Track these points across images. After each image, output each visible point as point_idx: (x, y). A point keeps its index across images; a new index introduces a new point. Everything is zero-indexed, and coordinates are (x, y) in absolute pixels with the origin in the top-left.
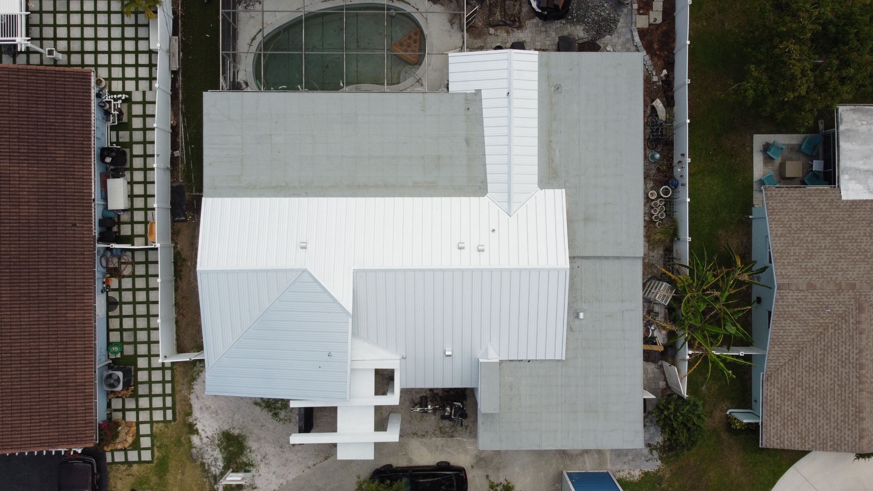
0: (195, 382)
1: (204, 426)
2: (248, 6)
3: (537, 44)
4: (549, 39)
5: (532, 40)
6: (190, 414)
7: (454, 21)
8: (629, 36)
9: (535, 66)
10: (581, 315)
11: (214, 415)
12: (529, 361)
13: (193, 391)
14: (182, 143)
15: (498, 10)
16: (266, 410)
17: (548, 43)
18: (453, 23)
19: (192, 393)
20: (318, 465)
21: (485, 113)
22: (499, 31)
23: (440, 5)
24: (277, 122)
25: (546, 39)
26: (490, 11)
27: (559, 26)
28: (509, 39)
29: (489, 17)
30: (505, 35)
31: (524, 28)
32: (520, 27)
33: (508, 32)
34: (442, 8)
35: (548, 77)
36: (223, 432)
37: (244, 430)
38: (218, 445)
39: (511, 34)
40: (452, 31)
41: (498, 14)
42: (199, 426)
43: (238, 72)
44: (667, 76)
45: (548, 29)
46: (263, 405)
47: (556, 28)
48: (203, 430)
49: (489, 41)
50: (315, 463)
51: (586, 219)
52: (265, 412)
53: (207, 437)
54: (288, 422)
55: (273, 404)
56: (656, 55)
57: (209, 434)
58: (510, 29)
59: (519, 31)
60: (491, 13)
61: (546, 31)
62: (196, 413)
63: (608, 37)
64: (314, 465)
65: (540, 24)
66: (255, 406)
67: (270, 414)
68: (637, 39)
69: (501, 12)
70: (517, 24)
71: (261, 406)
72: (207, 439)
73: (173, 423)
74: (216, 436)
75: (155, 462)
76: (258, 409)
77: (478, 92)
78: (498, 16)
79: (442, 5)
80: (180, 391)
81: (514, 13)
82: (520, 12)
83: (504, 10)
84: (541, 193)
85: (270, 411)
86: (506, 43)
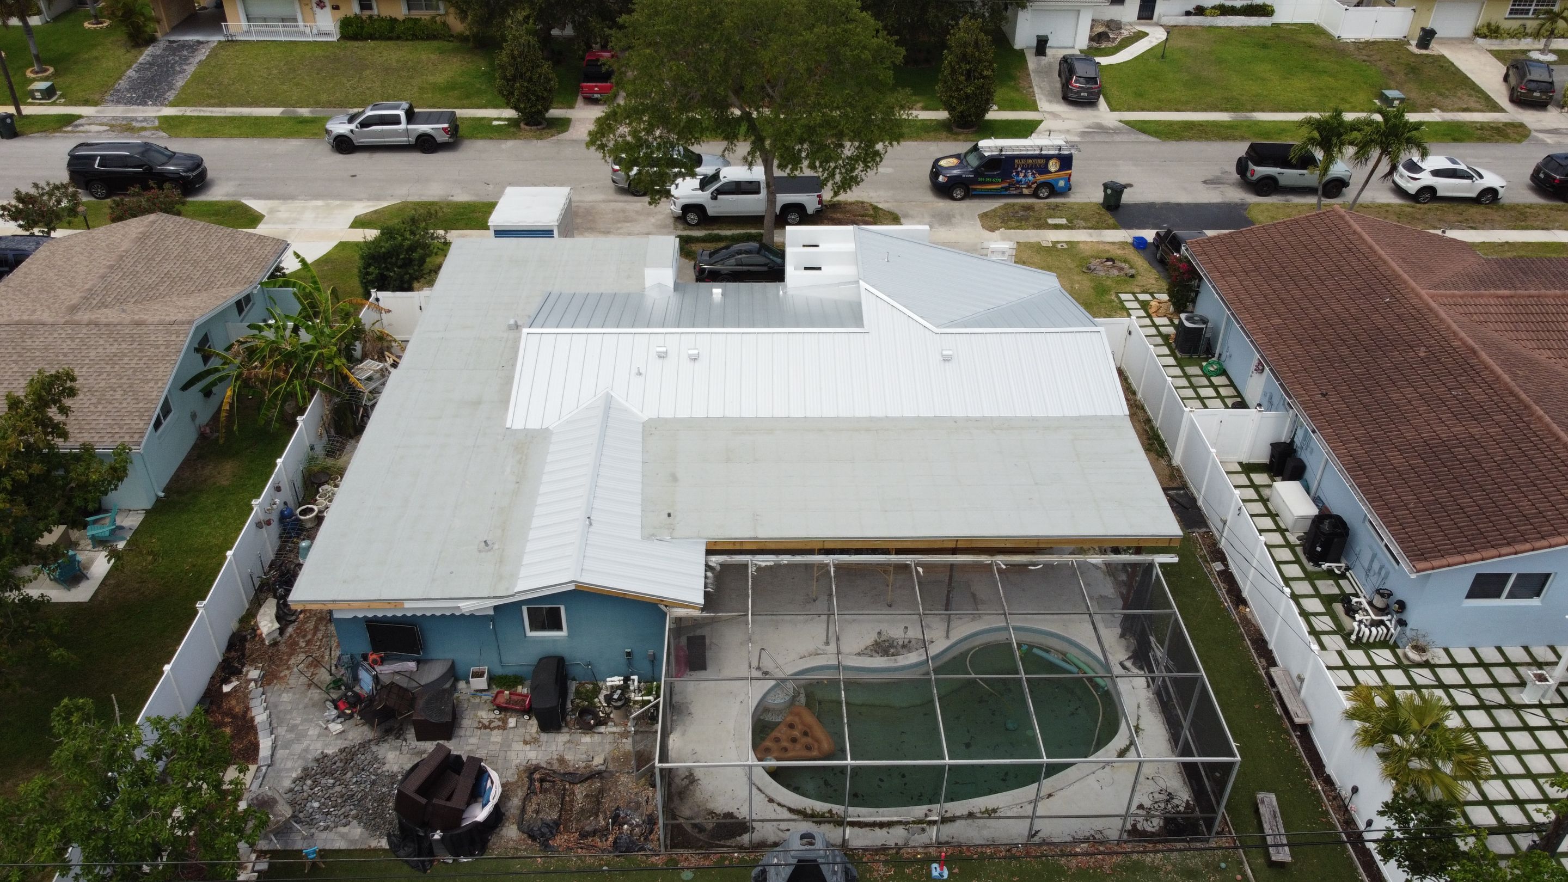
3: (499, 739)
5: (510, 746)
7: (686, 782)
8: (280, 753)
15: (577, 806)
17: (473, 740)
18: (686, 777)
21: (638, 511)
23: (718, 811)
25: (475, 748)
26: (599, 803)
28: (561, 748)
29: (601, 791)
30: (569, 757)
31: (522, 768)
32: (531, 770)
33: (562, 760)
34: (711, 806)
35: (501, 562)
39: (555, 757)
41: (579, 797)
44: (226, 681)
49: (607, 746)
56: (234, 717)
58: (556, 766)
59: (534, 762)
60: (596, 798)
63: (329, 751)
68: (265, 744)
69: (572, 801)
70: (537, 776)
75: (1114, 293)
78: (580, 792)
79: (712, 813)
81: (541, 796)
82: (526, 799)
83: (565, 807)
86: (570, 741)
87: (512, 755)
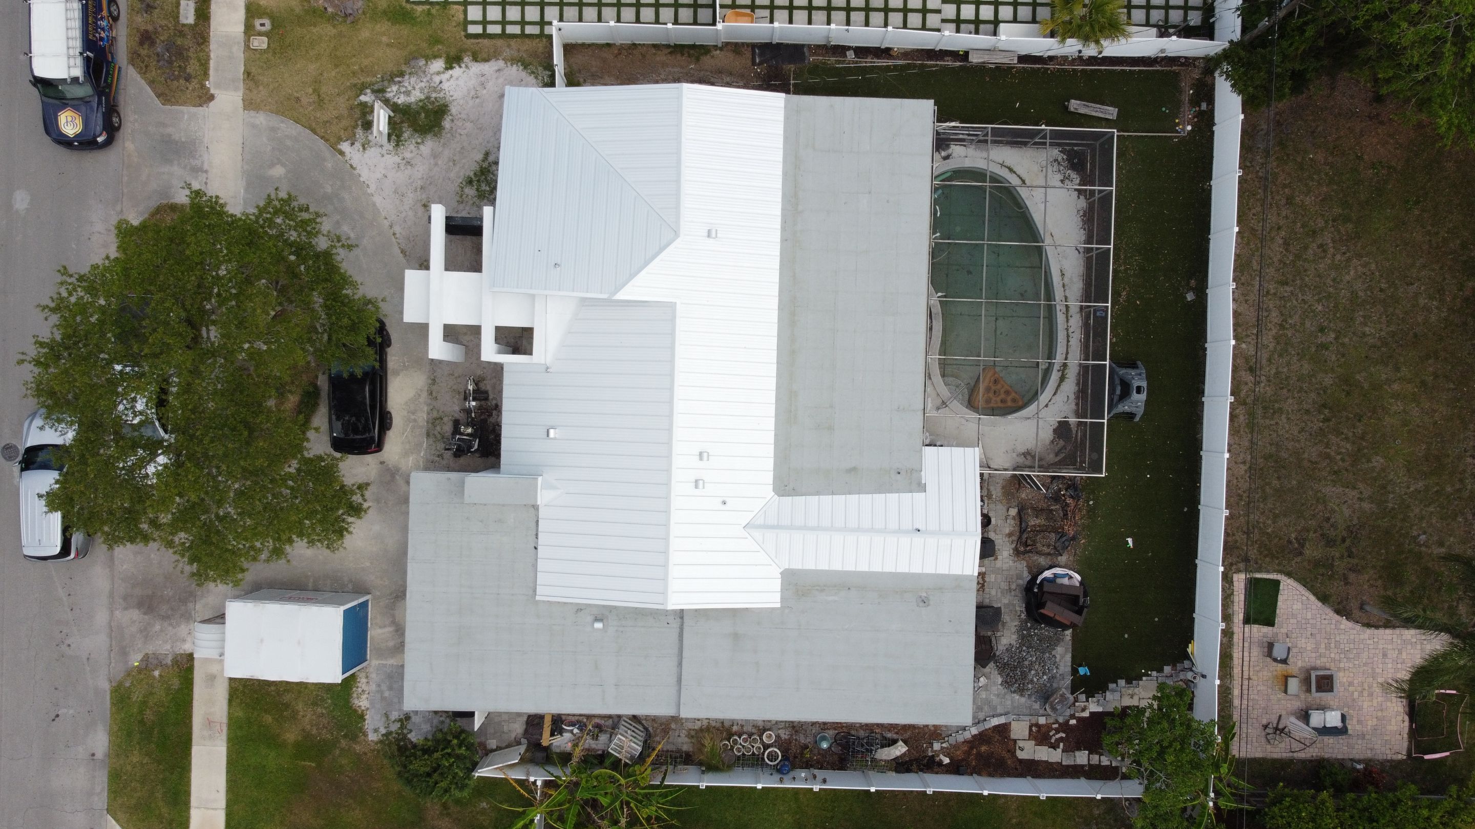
0: (521, 68)
1: (457, 79)
2: (1059, 163)
3: (993, 576)
4: (999, 594)
5: (999, 569)
6: (475, 59)
7: (1029, 457)
8: (999, 711)
9: (956, 571)
10: (598, 625)
11: (473, 93)
12: (536, 548)
13: (509, 64)
14: (866, 62)
15: (1043, 522)
16: (478, 169)
17: (993, 592)
18: (1025, 457)
19: (506, 63)
20: (394, 240)
21: (893, 497)
22: (1013, 522)
23: (1052, 438)
24: (888, 202)
25: (999, 590)
26: (1042, 510)
27: (1018, 609)
28: (1000, 537)
29: (1034, 509)
30: (1007, 531)
31: (1016, 559)
32: (1017, 553)
33: (1010, 535)
34: (1048, 442)
35: (941, 589)
36: (447, 106)
37: (449, 135)
38: (428, 98)
39: (1007, 539)
40: (1014, 455)
41: (1038, 522)
42: (457, 71)
43: (965, 146)
44: (940, 763)
45: (1013, 593)
46: (485, 165)
47: (1014, 605)
48: (451, 76)
49: (998, 507)
50: (398, 236)
51: (736, 636)
52: (475, 167)
53: (441, 82)
54: (458, 199)
55: (486, 179)
56: (971, 748)
57: (445, 86)
58: (1015, 538)
59: (1011, 551)
60: (1038, 512)
61: (1010, 590)
62: (477, 68)
63: (1000, 680)
64: (394, 234)
65: (1020, 582)
66: (483, 152)
67: (472, 174)
68: (995, 722)
69: (1039, 526)
70: (1022, 549)
71: (483, 161)
72: (438, 82)
73: (463, 33)
74: (442, 95)
75: (408, 6)
76: (480, 157)
77: (922, 488)
78: (1033, 521)
79: (1052, 442)
80: (509, 46)
81: (1038, 545)
82: (1039, 553)
83: (1043, 530)
84: (776, 573)
85: (475, 174)
86: (995, 531)
87: (1005, 566)
